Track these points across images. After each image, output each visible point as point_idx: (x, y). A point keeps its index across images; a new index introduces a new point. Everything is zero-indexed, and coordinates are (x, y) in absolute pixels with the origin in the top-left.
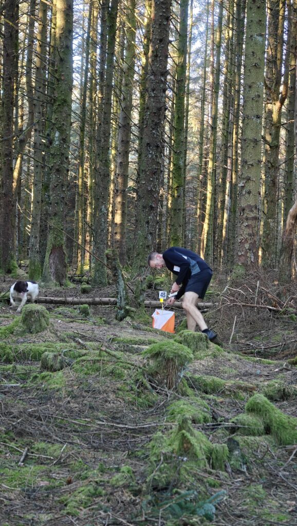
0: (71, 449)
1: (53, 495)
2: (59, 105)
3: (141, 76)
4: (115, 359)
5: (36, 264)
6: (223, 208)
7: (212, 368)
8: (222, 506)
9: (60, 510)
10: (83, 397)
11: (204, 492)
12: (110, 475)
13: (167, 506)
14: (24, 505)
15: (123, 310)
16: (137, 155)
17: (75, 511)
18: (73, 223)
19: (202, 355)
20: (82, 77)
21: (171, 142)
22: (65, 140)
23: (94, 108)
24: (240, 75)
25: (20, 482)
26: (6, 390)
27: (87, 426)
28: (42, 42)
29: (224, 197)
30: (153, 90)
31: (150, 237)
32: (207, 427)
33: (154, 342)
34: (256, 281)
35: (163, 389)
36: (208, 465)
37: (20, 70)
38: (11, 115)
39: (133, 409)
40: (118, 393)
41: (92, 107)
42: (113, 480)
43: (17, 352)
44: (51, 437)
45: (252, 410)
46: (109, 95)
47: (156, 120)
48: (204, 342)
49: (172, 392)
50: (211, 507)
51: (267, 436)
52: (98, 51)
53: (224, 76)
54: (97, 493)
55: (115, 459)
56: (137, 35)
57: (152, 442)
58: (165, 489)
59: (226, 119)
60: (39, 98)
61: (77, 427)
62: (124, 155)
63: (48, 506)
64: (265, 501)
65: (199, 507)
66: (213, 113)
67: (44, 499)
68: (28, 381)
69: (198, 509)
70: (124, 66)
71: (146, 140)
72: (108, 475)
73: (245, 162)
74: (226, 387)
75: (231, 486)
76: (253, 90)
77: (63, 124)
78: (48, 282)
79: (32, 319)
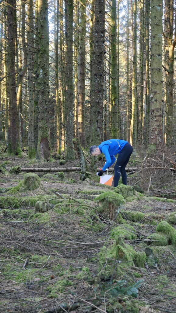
0: (53, 258)
1: (43, 286)
2: (42, 53)
3: (90, 34)
4: (78, 204)
5: (32, 149)
6: (142, 111)
7: (137, 206)
8: (143, 288)
9: (47, 295)
10: (60, 227)
11: (132, 281)
12: (77, 273)
13: (109, 290)
14: (25, 293)
15: (84, 174)
16: (90, 81)
17: (56, 295)
18: (54, 123)
19: (131, 199)
20: (55, 36)
21: (109, 72)
22: (46, 74)
23: (63, 54)
24: (148, 30)
25: (23, 279)
26: (15, 224)
27: (63, 244)
28: (30, 16)
29: (142, 104)
30: (97, 42)
31: (99, 130)
32: (134, 242)
33: (103, 193)
34: (163, 153)
35: (107, 220)
36: (134, 265)
37: (18, 33)
38: (13, 61)
39: (90, 233)
40: (81, 224)
41: (62, 53)
42: (78, 276)
43: (21, 202)
44: (41, 252)
45: (160, 230)
46: (71, 46)
47: (99, 60)
48: (132, 191)
49: (113, 222)
50: (135, 290)
51: (169, 246)
52: (64, 20)
53: (139, 31)
54: (69, 284)
55: (80, 263)
56: (87, 9)
57: (101, 252)
58: (108, 280)
59: (142, 57)
60: (30, 50)
61: (57, 245)
62: (82, 81)
63: (40, 292)
64: (169, 284)
65: (128, 290)
66: (134, 54)
67: (37, 289)
68: (28, 219)
69: (128, 291)
70: (80, 28)
71: (94, 72)
72: (75, 273)
73: (153, 82)
74: (146, 218)
75: (148, 276)
76: (156, 39)
77: (45, 65)
78: (40, 159)
79: (30, 182)
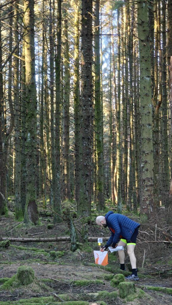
2: (29, 117)
5: (19, 209)
15: (75, 245)
19: (132, 297)
22: (34, 138)
30: (84, 106)
31: (87, 193)
34: (155, 224)
47: (87, 124)
48: (132, 288)
59: (125, 111)
62: (66, 134)
71: (82, 135)
73: (143, 152)
76: (146, 109)
77: (32, 128)
78: (27, 223)
79: (24, 276)
